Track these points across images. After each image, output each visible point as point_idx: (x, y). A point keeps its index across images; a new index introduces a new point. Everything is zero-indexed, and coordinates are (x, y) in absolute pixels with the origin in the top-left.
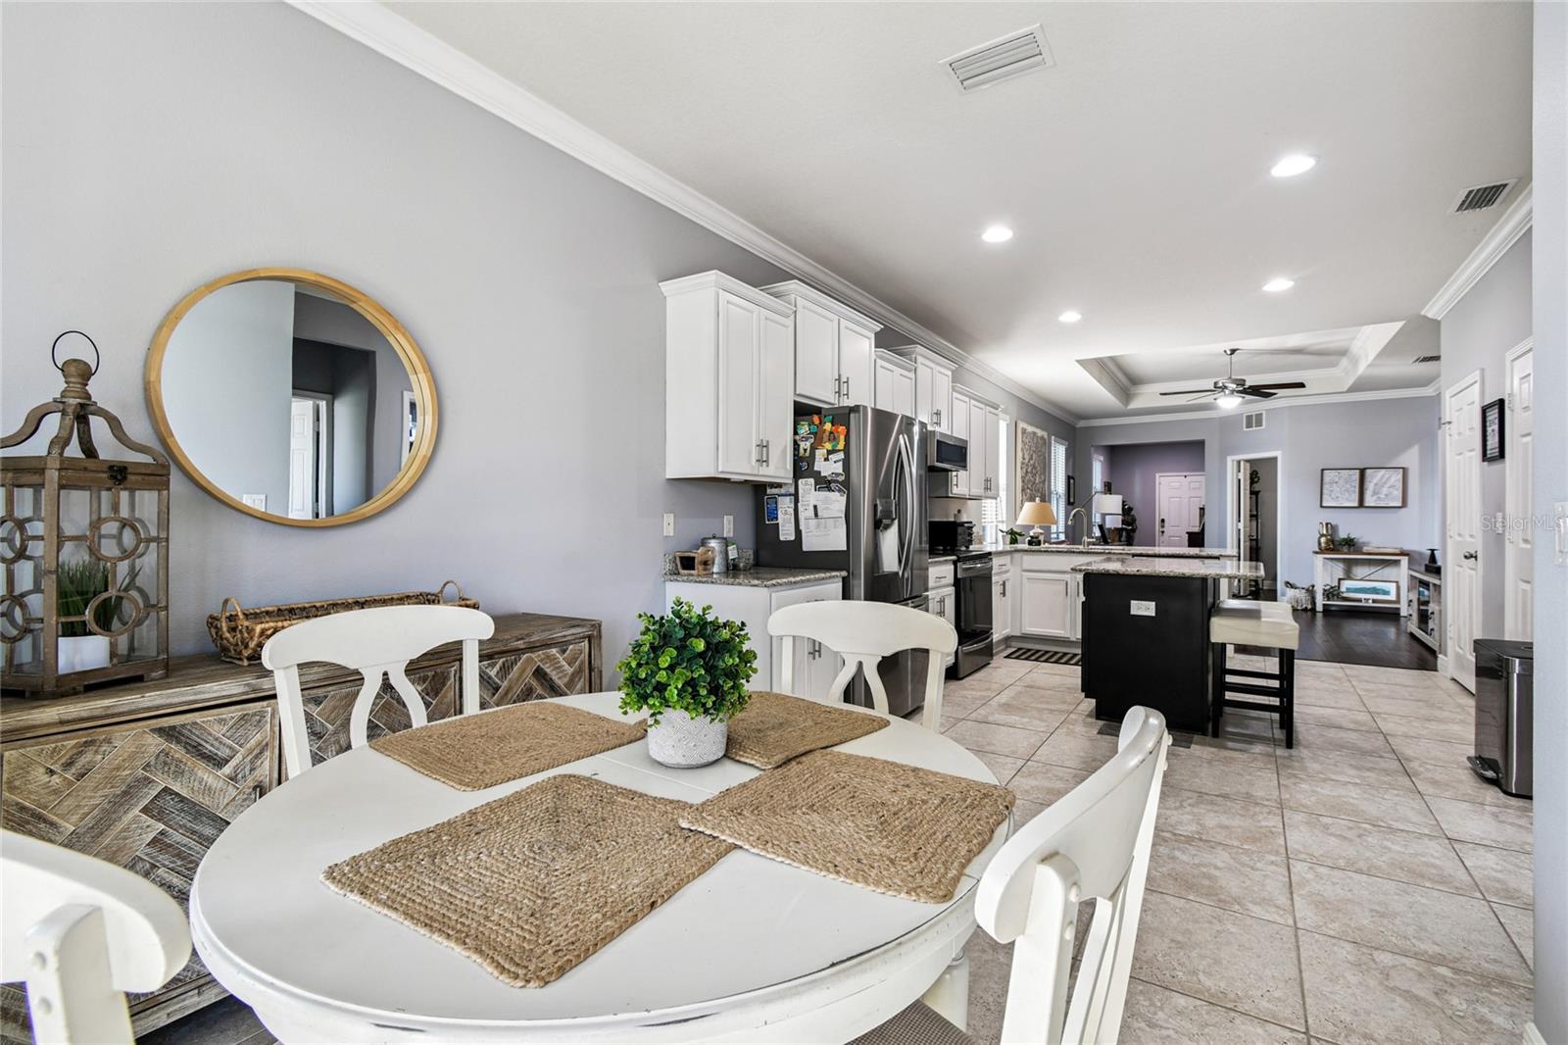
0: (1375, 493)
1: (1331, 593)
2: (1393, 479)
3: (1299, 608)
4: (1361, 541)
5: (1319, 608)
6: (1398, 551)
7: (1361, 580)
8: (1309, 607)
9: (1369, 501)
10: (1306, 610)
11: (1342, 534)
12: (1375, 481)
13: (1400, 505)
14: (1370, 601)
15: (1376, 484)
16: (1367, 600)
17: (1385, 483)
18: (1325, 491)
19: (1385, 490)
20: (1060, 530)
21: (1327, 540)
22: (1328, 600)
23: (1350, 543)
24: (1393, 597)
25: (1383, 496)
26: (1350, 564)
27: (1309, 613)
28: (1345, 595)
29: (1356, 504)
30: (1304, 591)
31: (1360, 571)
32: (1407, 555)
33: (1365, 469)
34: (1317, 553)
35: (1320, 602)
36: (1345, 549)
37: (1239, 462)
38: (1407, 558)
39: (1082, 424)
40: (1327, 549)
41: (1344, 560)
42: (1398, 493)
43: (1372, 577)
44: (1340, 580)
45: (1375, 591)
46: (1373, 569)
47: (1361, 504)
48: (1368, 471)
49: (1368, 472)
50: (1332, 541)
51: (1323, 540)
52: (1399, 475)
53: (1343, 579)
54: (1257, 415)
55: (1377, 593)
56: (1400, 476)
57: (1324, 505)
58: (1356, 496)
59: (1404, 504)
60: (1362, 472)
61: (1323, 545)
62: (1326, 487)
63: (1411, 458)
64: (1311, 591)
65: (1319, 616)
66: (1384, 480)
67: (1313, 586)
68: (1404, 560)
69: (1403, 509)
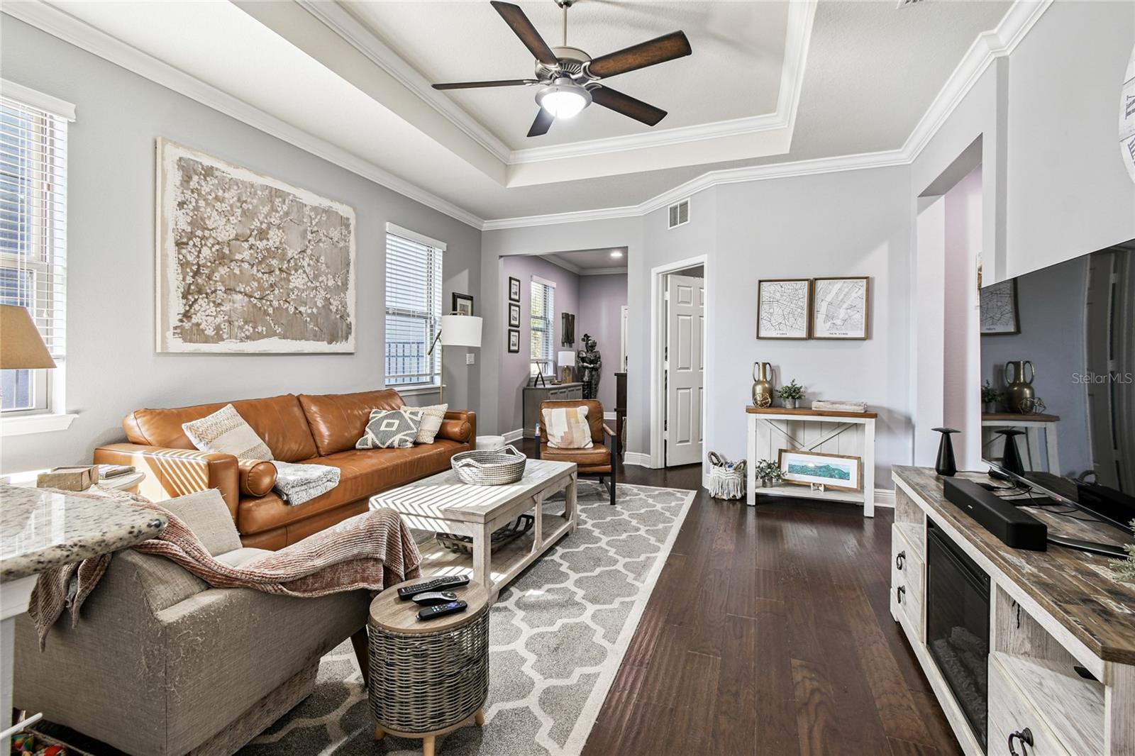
0: (829, 317)
1: (769, 473)
2: (854, 295)
3: (725, 497)
4: (810, 391)
5: (751, 500)
6: (860, 410)
7: (810, 453)
8: (739, 496)
9: (821, 329)
10: (733, 501)
11: (784, 382)
12: (829, 298)
13: (862, 335)
14: (822, 488)
15: (830, 304)
16: (817, 486)
17: (843, 301)
18: (763, 314)
19: (842, 313)
20: (436, 372)
21: (764, 390)
22: (764, 485)
23: (794, 393)
24: (852, 483)
25: (839, 322)
26: (795, 426)
27: (739, 505)
28: (788, 476)
29: (804, 335)
30: (731, 470)
31: (809, 438)
32: (874, 416)
33: (816, 279)
34: (749, 410)
35: (753, 488)
36: (788, 404)
37: (665, 276)
38: (874, 420)
39: (486, 226)
40: (762, 405)
41: (787, 422)
42: (860, 317)
43: (824, 449)
44: (781, 451)
45: (828, 471)
46: (826, 434)
47: (810, 335)
48: (819, 282)
49: (820, 284)
50: (771, 392)
51: (759, 389)
52: (860, 288)
53: (785, 451)
54: (681, 205)
55: (831, 476)
56: (863, 291)
57: (762, 335)
58: (803, 322)
59: (868, 335)
60: (812, 284)
61: (759, 398)
62: (764, 307)
63: (876, 264)
64: (742, 469)
65: (751, 514)
66: (840, 298)
67: (745, 463)
68: (870, 424)
69: (867, 341)
